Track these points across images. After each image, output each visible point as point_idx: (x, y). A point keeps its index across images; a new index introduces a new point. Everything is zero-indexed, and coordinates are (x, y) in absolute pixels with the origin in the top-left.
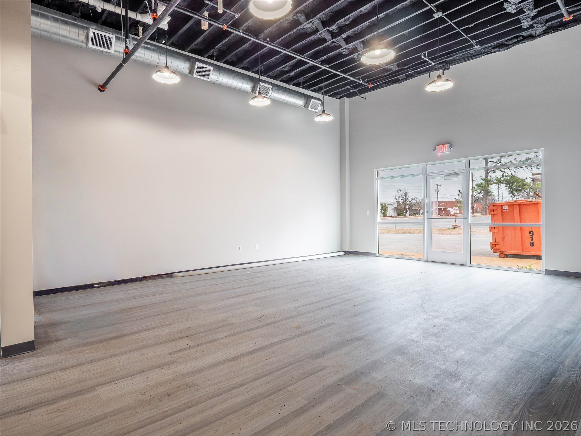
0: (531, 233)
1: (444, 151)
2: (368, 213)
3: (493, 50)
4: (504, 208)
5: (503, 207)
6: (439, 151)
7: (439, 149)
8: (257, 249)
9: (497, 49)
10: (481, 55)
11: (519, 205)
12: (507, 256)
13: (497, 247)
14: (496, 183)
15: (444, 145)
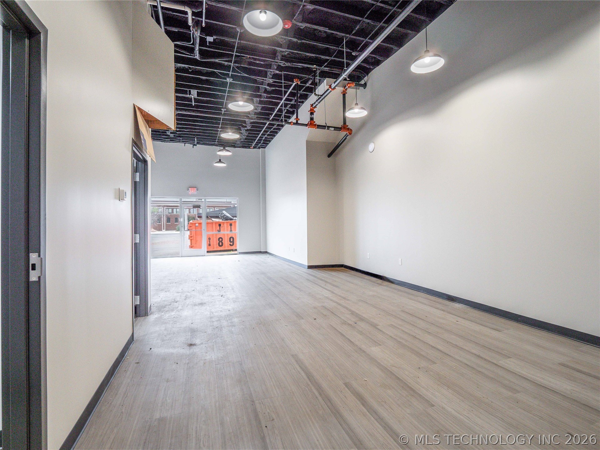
1: (193, 191)
7: (191, 190)
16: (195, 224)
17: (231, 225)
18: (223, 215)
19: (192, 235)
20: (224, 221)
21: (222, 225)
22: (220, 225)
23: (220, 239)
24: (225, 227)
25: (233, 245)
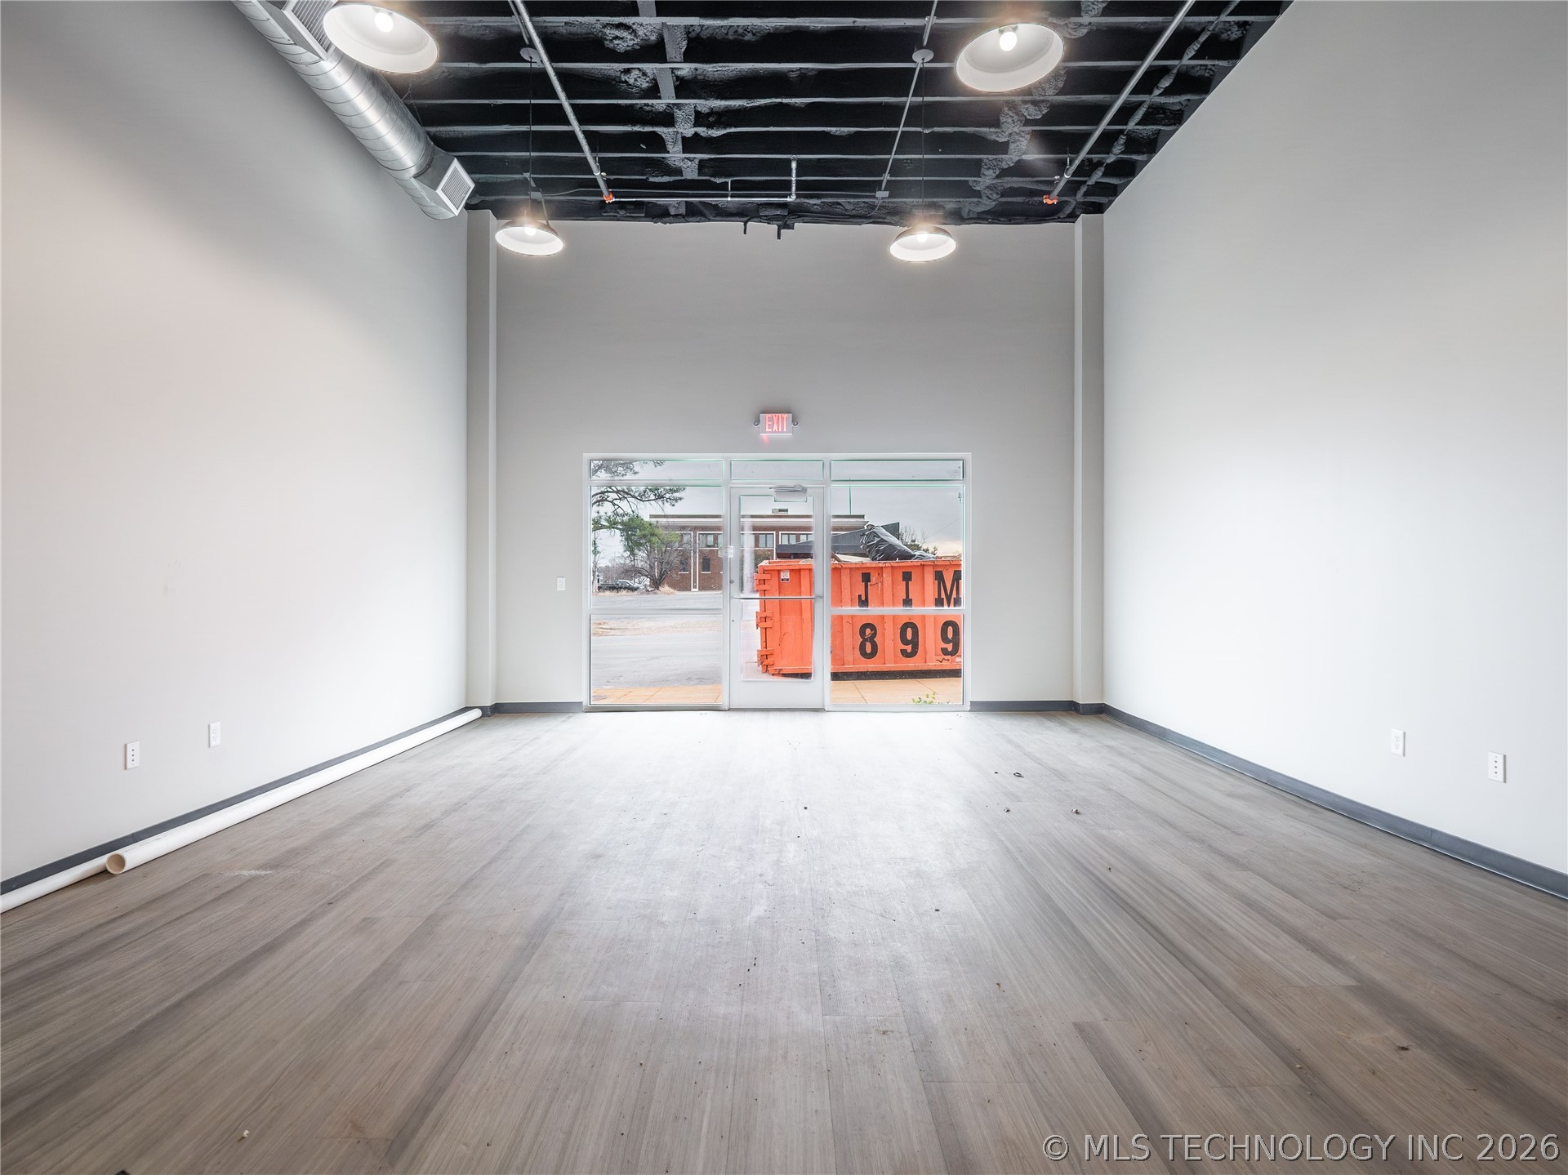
1: (776, 429)
2: (562, 585)
4: (782, 577)
5: (782, 573)
6: (767, 427)
7: (767, 423)
8: (213, 743)
10: (864, 220)
13: (770, 661)
14: (606, 527)
15: (780, 415)
16: (779, 571)
17: (907, 577)
18: (877, 540)
19: (768, 613)
20: (881, 564)
21: (873, 579)
22: (866, 578)
23: (868, 631)
24: (885, 584)
25: (913, 653)
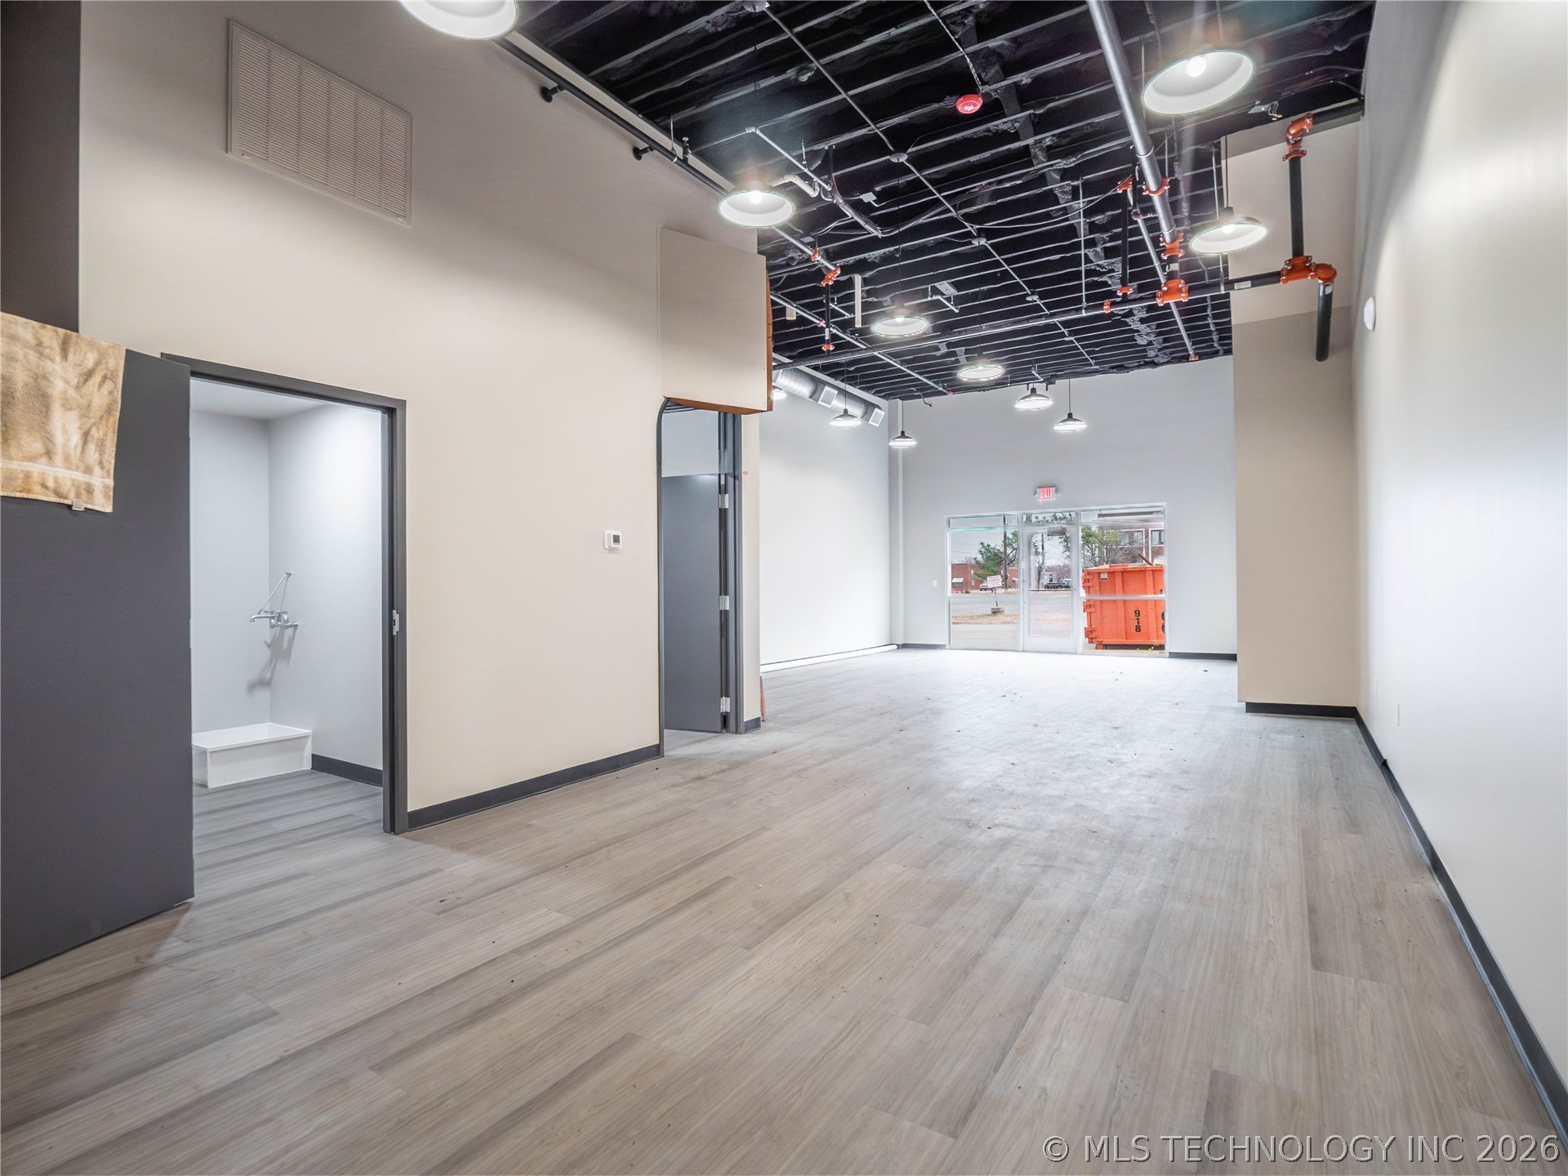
0: (1138, 613)
2: (935, 583)
3: (1111, 371)
4: (1102, 577)
5: (1101, 575)
6: (1041, 496)
7: (1041, 494)
9: (1115, 370)
11: (1122, 572)
12: (1107, 647)
13: (1094, 634)
15: (1048, 488)
16: (1099, 573)
